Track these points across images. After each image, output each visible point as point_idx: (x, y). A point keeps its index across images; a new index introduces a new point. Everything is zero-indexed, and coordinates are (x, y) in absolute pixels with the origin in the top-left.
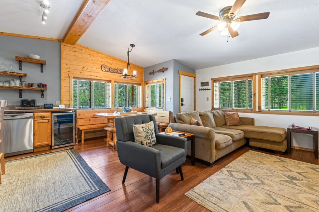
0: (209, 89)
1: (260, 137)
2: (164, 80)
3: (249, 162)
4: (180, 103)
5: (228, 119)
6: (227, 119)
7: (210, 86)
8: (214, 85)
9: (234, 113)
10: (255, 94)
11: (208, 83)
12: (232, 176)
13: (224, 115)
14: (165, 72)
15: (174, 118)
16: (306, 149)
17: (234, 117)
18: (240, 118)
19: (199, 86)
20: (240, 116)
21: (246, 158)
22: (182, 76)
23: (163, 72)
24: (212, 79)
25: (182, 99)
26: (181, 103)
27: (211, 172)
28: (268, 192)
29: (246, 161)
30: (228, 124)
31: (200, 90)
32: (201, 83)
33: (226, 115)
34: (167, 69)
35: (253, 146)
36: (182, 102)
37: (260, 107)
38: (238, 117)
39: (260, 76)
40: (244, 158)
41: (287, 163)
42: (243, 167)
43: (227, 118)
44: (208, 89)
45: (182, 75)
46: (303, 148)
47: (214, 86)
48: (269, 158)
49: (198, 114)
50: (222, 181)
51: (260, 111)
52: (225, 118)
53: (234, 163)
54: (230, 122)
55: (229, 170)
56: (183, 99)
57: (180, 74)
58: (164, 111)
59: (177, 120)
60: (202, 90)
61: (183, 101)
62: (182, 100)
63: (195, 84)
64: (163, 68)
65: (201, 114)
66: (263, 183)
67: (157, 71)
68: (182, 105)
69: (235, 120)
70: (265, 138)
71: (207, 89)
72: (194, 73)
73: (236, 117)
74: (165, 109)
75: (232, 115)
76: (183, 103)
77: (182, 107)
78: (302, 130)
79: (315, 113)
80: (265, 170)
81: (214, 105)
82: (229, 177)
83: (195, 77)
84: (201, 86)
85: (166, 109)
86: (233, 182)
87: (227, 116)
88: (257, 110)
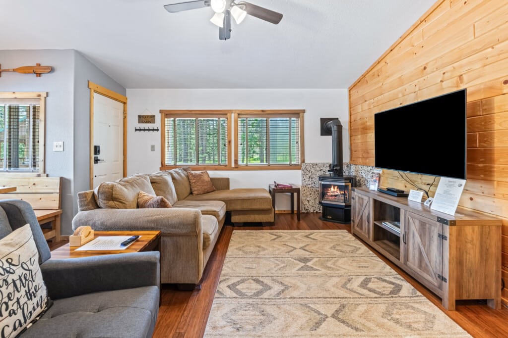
0: (156, 130)
1: (246, 206)
2: (39, 96)
3: (246, 253)
4: (90, 158)
5: (195, 183)
6: (193, 184)
7: (157, 124)
8: (166, 122)
9: (202, 173)
10: (230, 142)
11: (153, 117)
12: (242, 295)
13: (188, 177)
14: (43, 76)
15: (89, 197)
16: (284, 211)
17: (204, 180)
18: (212, 179)
19: (133, 122)
20: (210, 177)
21: (237, 247)
22: (95, 95)
23: (39, 75)
24: (161, 111)
25: (96, 147)
26: (93, 156)
27: (203, 304)
28: (302, 301)
29: (241, 253)
30: (195, 192)
31: (136, 130)
32: (140, 117)
33: (191, 176)
34: (52, 70)
35: (236, 223)
36: (96, 153)
37: (236, 161)
38: (209, 179)
39: (236, 115)
40: (235, 247)
41: (284, 238)
42: (245, 266)
43: (194, 181)
44: (153, 130)
45: (95, 91)
46: (282, 211)
47: (166, 124)
48: (262, 237)
49: (148, 181)
50: (233, 317)
51: (237, 167)
52: (189, 182)
53: (228, 265)
54: (199, 188)
55: (230, 283)
56: (99, 147)
57: (92, 90)
58: (39, 179)
59: (101, 202)
60: (140, 130)
61: (99, 151)
62: (97, 150)
63: (125, 117)
64: (39, 65)
65: (153, 179)
66: (287, 287)
67: (14, 70)
68: (97, 161)
69: (206, 184)
70: (254, 207)
71: (151, 128)
72: (124, 93)
73: (206, 178)
74: (44, 172)
75: (200, 175)
76: (99, 157)
77: (95, 167)
78: (287, 188)
79: (290, 167)
80: (272, 259)
81: (166, 160)
82: (240, 300)
83: (125, 103)
84: (139, 122)
85: (47, 172)
86: (251, 309)
87: (193, 178)
88: (233, 165)
